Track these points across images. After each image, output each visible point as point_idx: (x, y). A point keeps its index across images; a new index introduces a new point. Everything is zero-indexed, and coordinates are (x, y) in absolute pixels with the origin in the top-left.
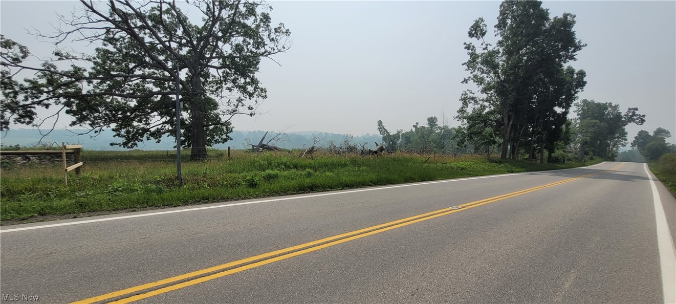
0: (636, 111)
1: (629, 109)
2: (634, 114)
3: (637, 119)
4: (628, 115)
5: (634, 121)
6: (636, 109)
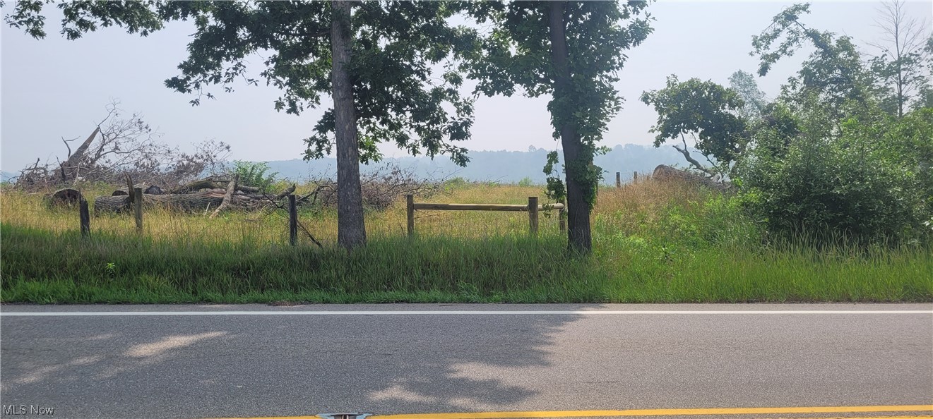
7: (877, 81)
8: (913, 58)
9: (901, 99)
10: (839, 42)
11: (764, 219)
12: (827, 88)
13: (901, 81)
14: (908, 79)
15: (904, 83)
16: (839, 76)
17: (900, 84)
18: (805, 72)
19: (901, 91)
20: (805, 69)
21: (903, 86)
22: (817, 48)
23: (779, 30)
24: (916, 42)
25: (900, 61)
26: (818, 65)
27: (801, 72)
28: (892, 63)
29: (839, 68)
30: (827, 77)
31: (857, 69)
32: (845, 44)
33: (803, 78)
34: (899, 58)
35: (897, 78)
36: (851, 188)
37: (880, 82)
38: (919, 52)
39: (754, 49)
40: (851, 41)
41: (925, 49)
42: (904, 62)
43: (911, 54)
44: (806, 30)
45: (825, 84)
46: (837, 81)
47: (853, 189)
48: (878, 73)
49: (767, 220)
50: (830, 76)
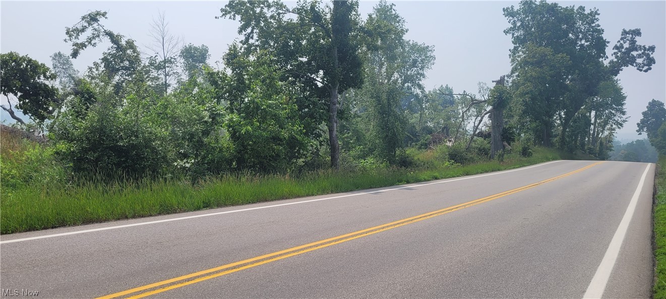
0: (637, 38)
1: (625, 32)
2: (633, 46)
3: (640, 56)
4: (622, 46)
5: (632, 61)
6: (637, 33)
7: (152, 72)
8: (172, 60)
9: (166, 85)
10: (127, 42)
11: (69, 164)
12: (120, 73)
13: (166, 74)
14: (170, 73)
15: (168, 75)
16: (127, 66)
17: (166, 75)
18: (105, 60)
19: (166, 80)
20: (104, 57)
21: (167, 77)
22: (112, 44)
23: (86, 26)
24: (174, 50)
25: (165, 61)
26: (114, 56)
27: (102, 59)
28: (160, 61)
29: (127, 60)
30: (119, 65)
31: (139, 63)
32: (130, 45)
33: (103, 64)
34: (165, 60)
35: (163, 72)
36: (129, 141)
37: (154, 73)
38: (176, 57)
39: (67, 37)
40: (135, 43)
41: (180, 56)
42: (168, 62)
43: (171, 58)
44: (105, 30)
45: (118, 70)
46: (126, 69)
47: (131, 142)
48: (153, 67)
49: (71, 164)
50: (122, 65)
